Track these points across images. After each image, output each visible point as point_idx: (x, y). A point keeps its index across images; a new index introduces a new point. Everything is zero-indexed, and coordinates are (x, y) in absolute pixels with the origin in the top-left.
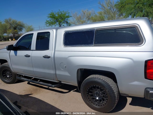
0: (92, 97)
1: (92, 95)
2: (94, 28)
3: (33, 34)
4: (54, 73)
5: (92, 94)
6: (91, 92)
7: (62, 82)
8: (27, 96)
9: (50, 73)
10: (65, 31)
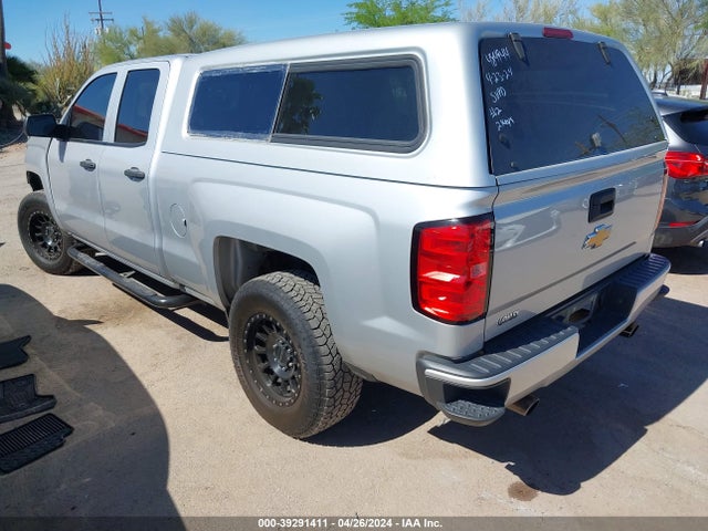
0: (262, 365)
1: (264, 358)
2: (284, 63)
3: (114, 75)
4: (157, 246)
5: (262, 350)
6: (262, 344)
7: (188, 290)
8: (80, 325)
9: (146, 246)
10: (202, 68)
